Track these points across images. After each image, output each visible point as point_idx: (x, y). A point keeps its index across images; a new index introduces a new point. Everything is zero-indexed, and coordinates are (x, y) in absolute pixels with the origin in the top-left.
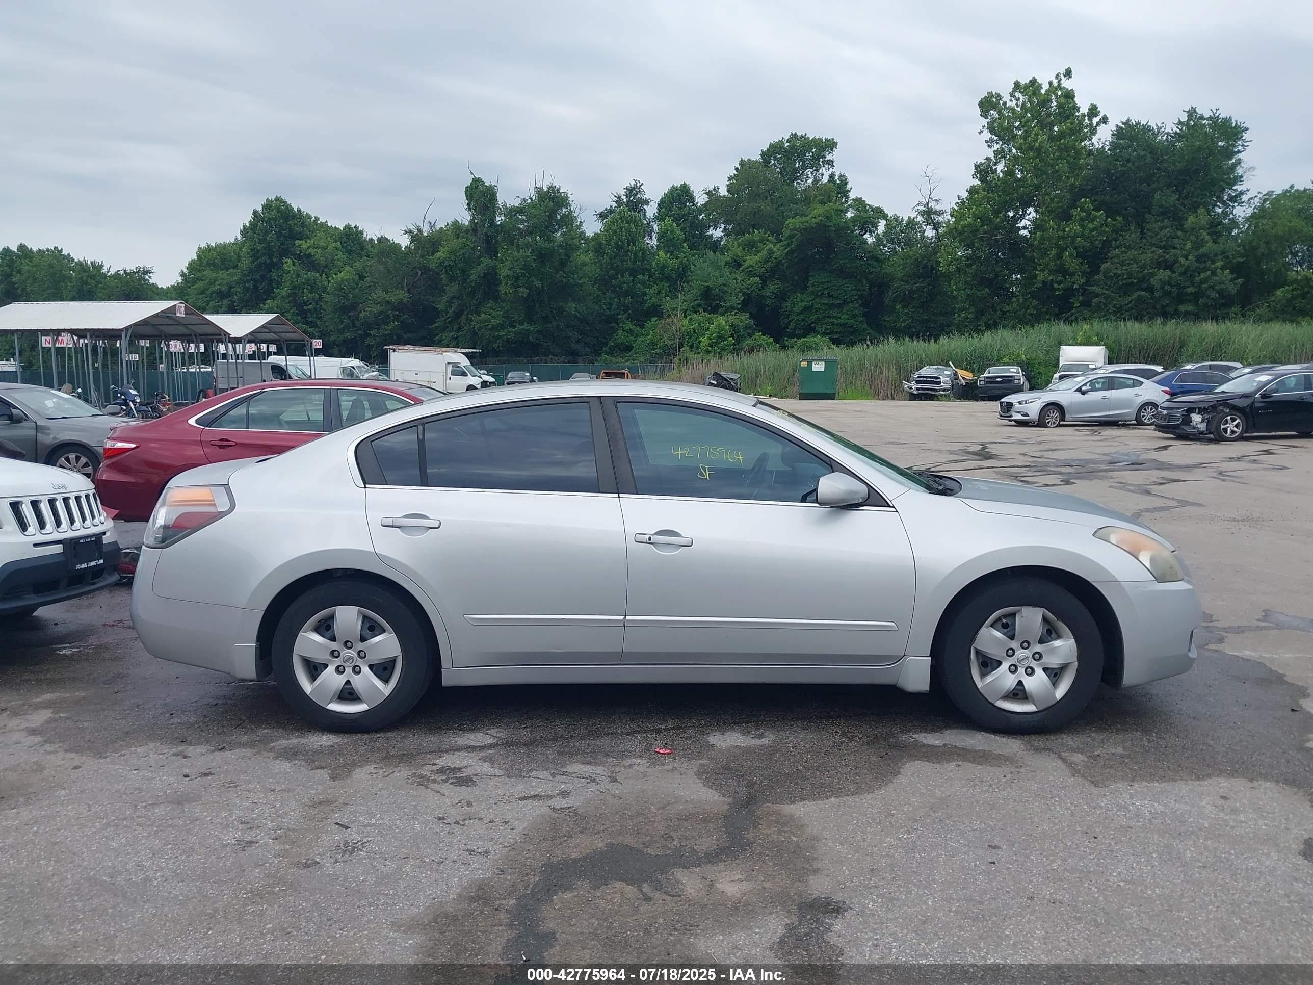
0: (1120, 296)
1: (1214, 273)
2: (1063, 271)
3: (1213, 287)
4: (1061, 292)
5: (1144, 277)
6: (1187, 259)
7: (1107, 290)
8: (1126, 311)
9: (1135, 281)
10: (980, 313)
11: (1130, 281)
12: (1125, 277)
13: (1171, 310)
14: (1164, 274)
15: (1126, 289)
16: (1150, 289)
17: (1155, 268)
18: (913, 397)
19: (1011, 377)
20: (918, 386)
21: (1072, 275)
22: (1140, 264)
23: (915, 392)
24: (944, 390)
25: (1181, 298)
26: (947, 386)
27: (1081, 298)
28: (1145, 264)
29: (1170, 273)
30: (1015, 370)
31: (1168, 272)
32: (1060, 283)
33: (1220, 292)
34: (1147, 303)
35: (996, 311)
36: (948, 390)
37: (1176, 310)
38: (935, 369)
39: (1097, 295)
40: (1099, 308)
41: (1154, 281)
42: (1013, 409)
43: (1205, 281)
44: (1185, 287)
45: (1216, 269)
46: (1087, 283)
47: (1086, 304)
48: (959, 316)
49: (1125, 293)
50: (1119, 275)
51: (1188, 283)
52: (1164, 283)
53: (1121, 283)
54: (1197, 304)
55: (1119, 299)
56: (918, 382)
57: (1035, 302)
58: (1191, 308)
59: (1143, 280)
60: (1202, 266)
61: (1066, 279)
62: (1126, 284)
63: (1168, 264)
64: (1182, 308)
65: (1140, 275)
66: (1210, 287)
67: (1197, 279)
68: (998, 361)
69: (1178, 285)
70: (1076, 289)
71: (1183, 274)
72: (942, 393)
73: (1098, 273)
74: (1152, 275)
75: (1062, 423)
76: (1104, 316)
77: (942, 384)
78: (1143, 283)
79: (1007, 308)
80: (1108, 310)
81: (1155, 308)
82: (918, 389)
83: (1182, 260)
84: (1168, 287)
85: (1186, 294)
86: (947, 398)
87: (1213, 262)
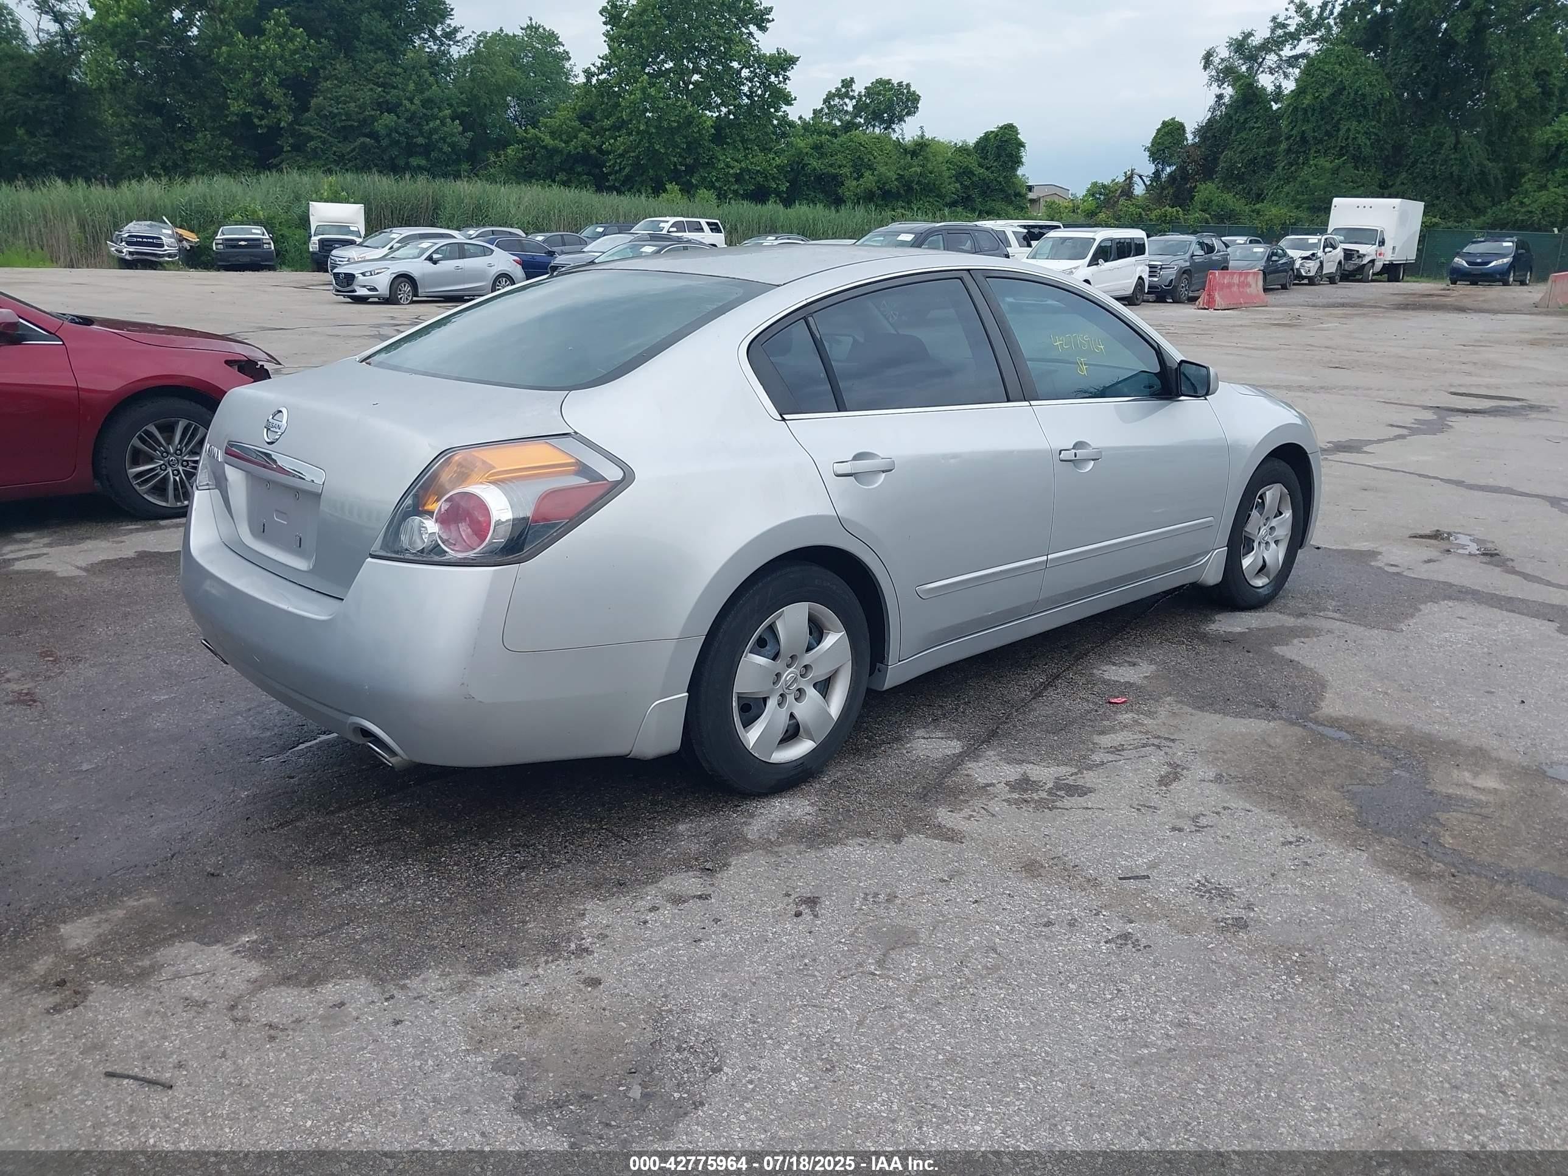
0: (339, 142)
1: (443, 123)
2: (266, 104)
3: (444, 139)
4: (265, 130)
5: (365, 120)
6: (412, 103)
7: (324, 132)
8: (350, 161)
9: (356, 124)
10: (152, 150)
11: (349, 123)
12: (344, 118)
13: (401, 162)
14: (388, 119)
15: (346, 133)
16: (373, 135)
17: (376, 110)
18: (126, 264)
19: (259, 240)
20: (132, 249)
21: (276, 108)
22: (358, 103)
23: (128, 257)
24: (169, 255)
25: (411, 150)
26: (173, 251)
27: (291, 141)
28: (364, 103)
29: (395, 118)
30: (259, 232)
31: (393, 116)
32: (261, 118)
33: (453, 145)
34: (374, 153)
35: (174, 149)
36: (176, 256)
37: (407, 163)
38: (148, 226)
39: (311, 138)
40: (315, 155)
41: (378, 126)
42: (356, 282)
43: (435, 130)
44: (413, 137)
45: (445, 118)
46: (296, 121)
47: (297, 148)
48: (121, 152)
49: (345, 138)
50: (336, 115)
51: (417, 133)
52: (391, 130)
53: (338, 125)
54: (428, 159)
55: (339, 145)
56: (129, 244)
57: (227, 141)
58: (423, 162)
59: (364, 122)
60: (429, 112)
61: (268, 113)
62: (344, 127)
63: (390, 106)
64: (414, 161)
65: (361, 117)
66: (441, 138)
67: (426, 128)
68: (226, 219)
69: (405, 133)
70: (283, 128)
71: (408, 120)
72: (167, 259)
73: (308, 110)
74: (374, 119)
75: (415, 299)
76: (323, 166)
77: (166, 248)
78: (364, 126)
79: (190, 146)
80: (327, 158)
81: (382, 159)
82: (130, 253)
83: (406, 103)
84: (395, 135)
85: (416, 144)
86: (174, 266)
87: (440, 109)
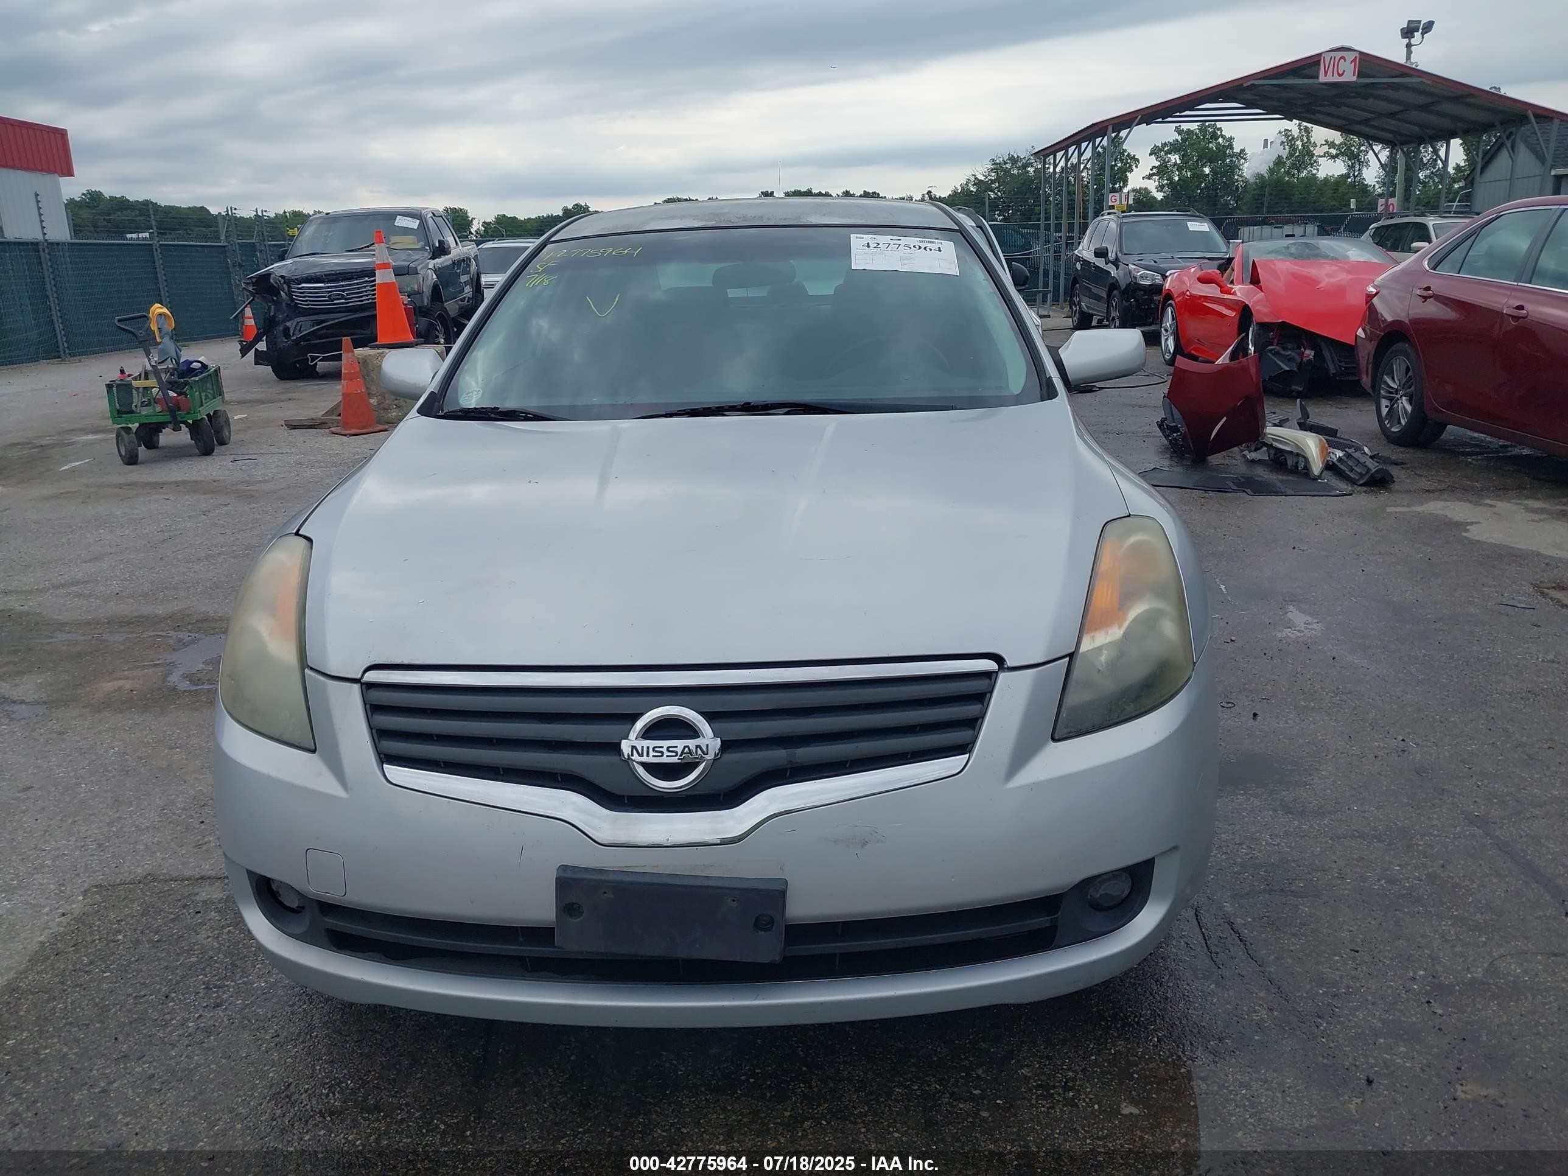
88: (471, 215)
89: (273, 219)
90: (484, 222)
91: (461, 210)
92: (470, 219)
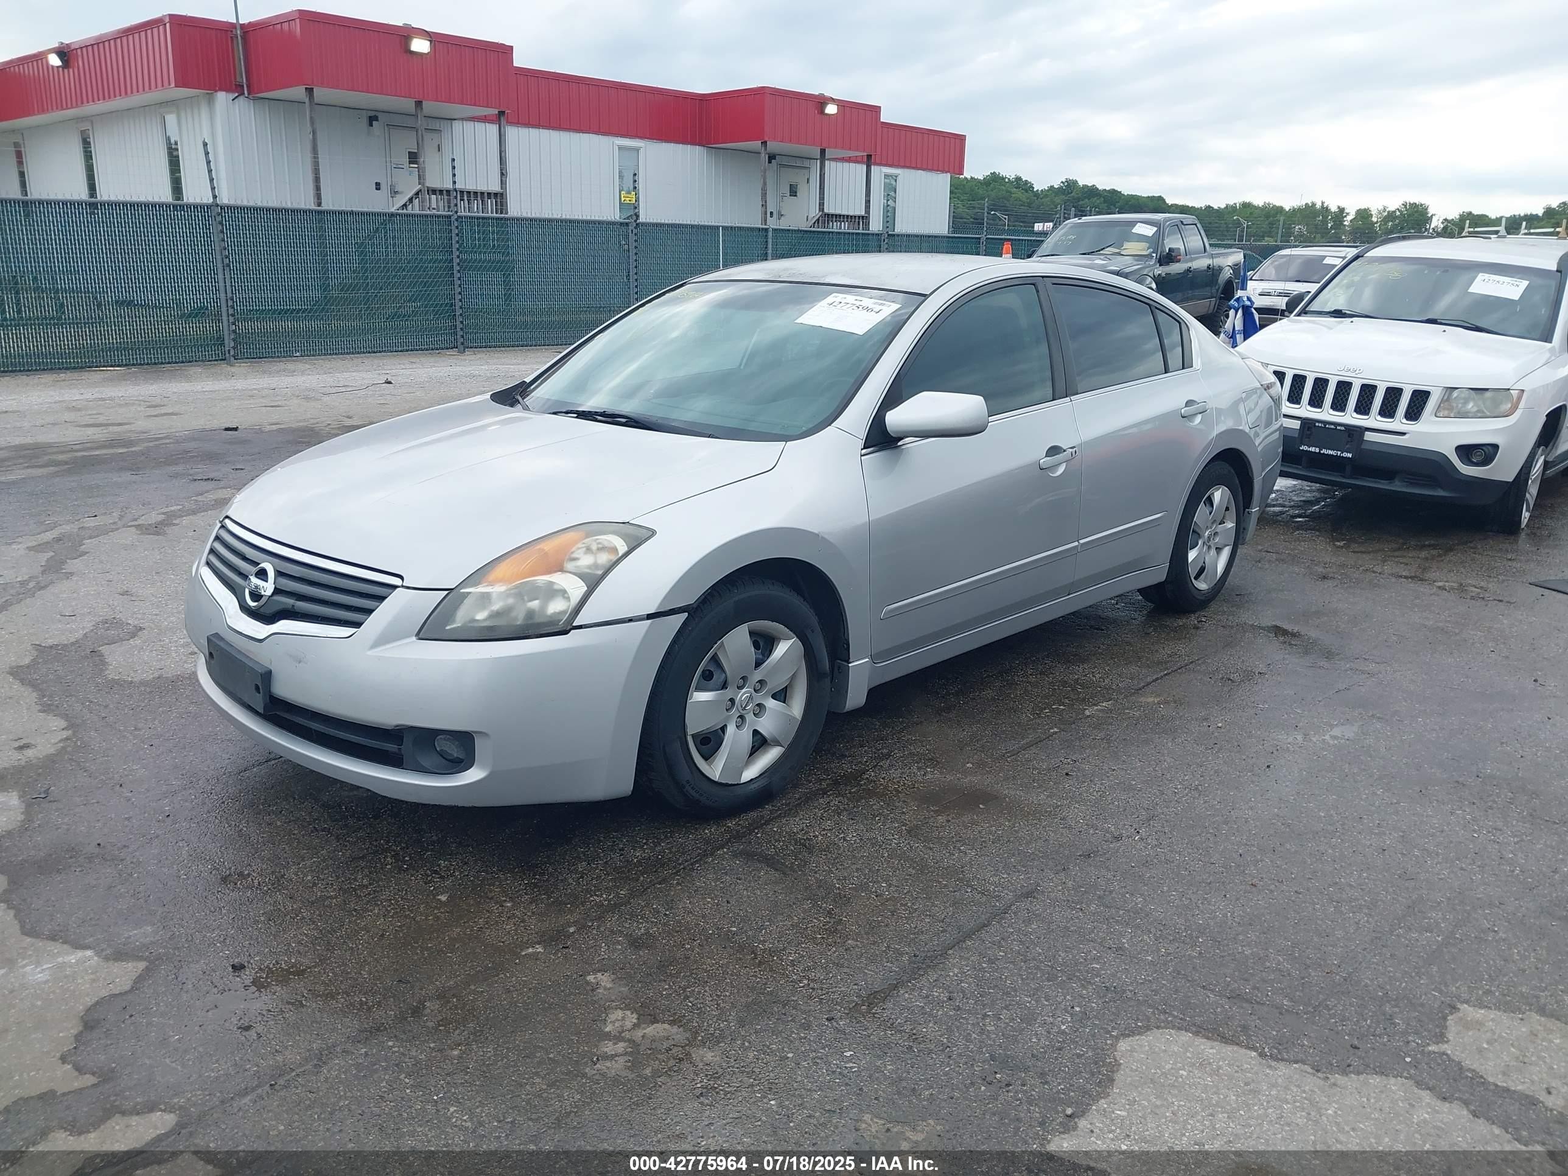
88: (1431, 211)
89: (1223, 209)
90: (1446, 220)
91: (1422, 205)
92: (1429, 215)
